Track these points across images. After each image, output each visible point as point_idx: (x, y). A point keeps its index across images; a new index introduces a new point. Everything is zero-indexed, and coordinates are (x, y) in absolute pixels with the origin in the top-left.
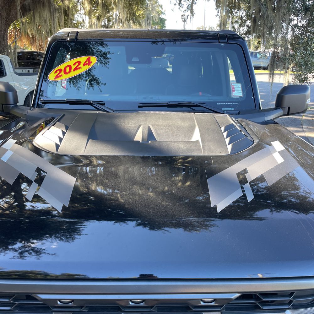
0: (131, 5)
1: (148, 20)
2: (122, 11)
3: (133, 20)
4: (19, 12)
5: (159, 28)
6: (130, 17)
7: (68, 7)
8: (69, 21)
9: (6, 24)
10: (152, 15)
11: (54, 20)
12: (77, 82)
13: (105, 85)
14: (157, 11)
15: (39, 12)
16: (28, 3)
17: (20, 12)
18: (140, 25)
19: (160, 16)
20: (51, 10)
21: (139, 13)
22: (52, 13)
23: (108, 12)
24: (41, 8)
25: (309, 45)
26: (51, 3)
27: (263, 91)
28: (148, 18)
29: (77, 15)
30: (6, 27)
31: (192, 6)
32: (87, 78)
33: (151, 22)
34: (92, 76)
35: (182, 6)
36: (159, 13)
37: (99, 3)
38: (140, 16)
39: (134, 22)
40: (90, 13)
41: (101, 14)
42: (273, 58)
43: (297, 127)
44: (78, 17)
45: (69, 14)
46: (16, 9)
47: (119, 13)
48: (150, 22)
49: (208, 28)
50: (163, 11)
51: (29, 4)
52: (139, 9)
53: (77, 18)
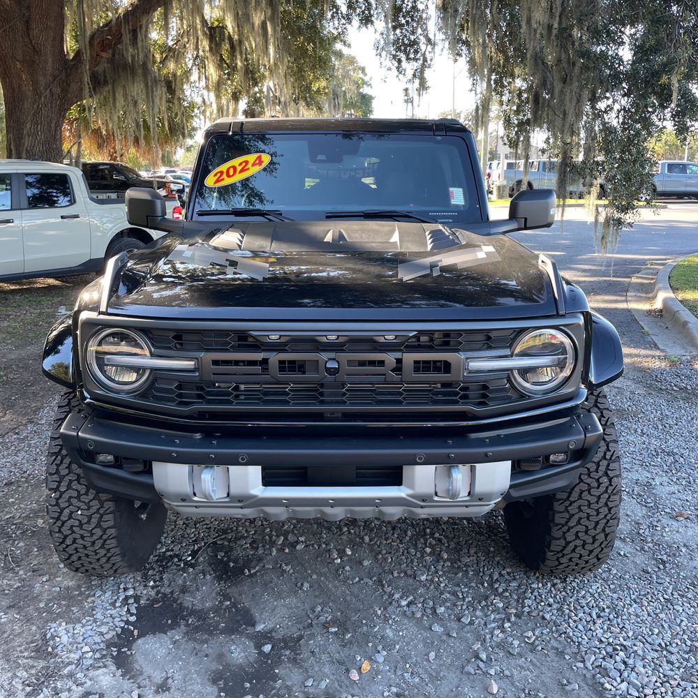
0: (300, 70)
1: (334, 99)
2: (284, 81)
3: (305, 99)
4: (87, 86)
5: (358, 114)
6: (299, 94)
7: (174, 75)
8: (176, 102)
9: (59, 110)
10: (343, 89)
11: (153, 103)
12: (230, 199)
13: (272, 202)
14: (354, 81)
15: (124, 86)
16: (103, 69)
17: (90, 88)
18: (320, 109)
19: (361, 90)
20: (147, 83)
21: (317, 85)
22: (150, 88)
23: (256, 84)
24: (127, 78)
25: (635, 144)
26: (148, 69)
27: (568, 237)
28: (336, 96)
29: (192, 91)
30: (60, 115)
31: (422, 72)
32: (244, 192)
33: (342, 103)
34: (252, 189)
35: (403, 73)
36: (357, 83)
37: (238, 67)
38: (320, 91)
39: (308, 105)
40: (218, 87)
41: (240, 88)
42: (563, 167)
43: (616, 295)
44: (193, 95)
45: (175, 88)
46: (81, 81)
47: (275, 86)
48: (338, 103)
49: (465, 114)
50: (366, 79)
51: (105, 71)
52: (318, 78)
53: (190, 95)
